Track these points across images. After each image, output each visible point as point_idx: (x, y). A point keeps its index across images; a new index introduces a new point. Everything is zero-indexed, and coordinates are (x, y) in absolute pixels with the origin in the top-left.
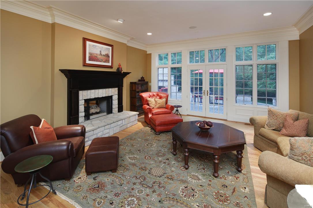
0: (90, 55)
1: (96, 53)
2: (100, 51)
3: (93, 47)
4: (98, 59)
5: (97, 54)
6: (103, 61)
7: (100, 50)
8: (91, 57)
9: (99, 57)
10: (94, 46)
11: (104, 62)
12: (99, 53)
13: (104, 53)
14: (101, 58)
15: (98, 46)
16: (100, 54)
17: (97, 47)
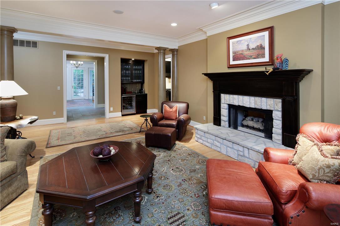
0: (234, 54)
1: (242, 49)
2: (248, 45)
3: (237, 44)
4: (244, 56)
5: (242, 51)
6: (253, 57)
7: (247, 43)
8: (235, 56)
9: (246, 53)
10: (239, 42)
11: (255, 58)
12: (245, 47)
13: (252, 46)
14: (249, 53)
15: (244, 40)
16: (247, 49)
17: (242, 42)
